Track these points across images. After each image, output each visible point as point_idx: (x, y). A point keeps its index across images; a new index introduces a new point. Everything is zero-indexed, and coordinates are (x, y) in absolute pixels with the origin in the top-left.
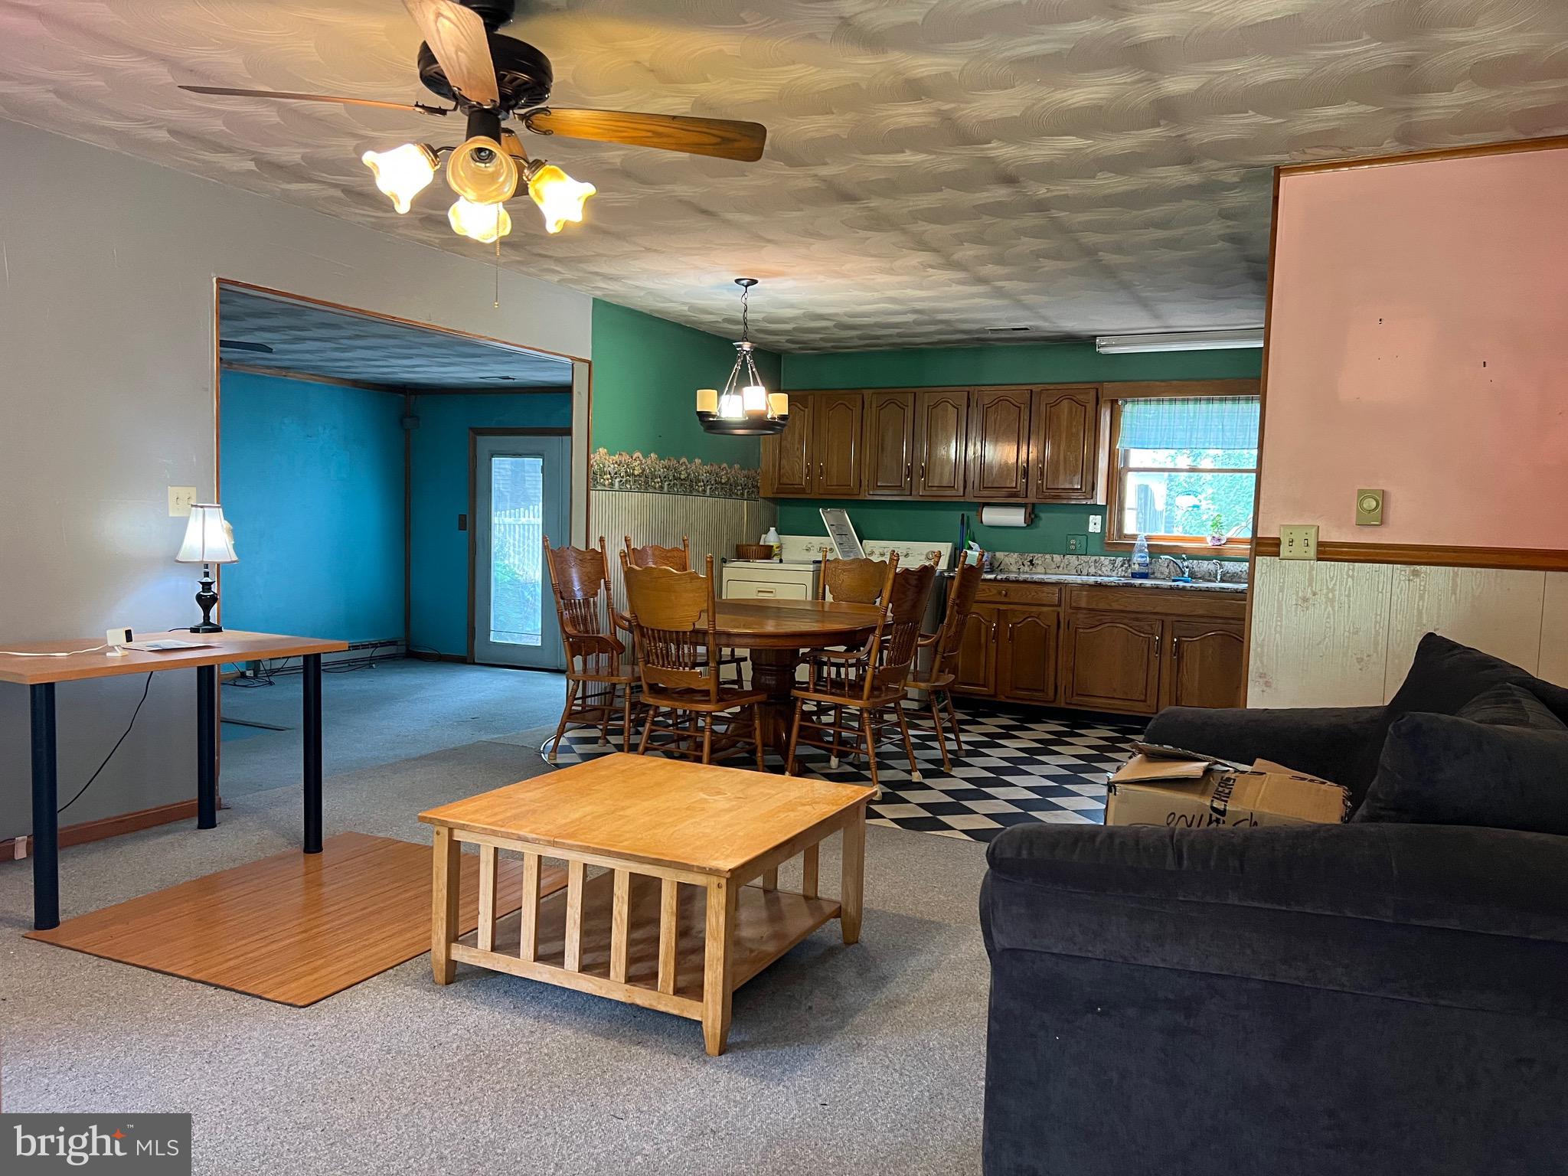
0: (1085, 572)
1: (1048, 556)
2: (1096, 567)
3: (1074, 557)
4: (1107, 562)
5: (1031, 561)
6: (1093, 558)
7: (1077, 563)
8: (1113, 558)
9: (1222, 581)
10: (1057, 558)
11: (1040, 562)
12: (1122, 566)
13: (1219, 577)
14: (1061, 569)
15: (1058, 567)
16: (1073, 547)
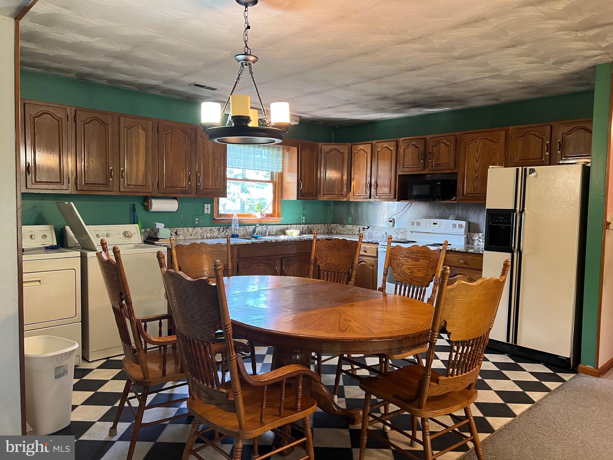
0: (205, 237)
1: (185, 229)
2: (211, 233)
3: (200, 228)
4: (216, 230)
5: (176, 233)
6: (209, 228)
7: (201, 232)
8: (218, 227)
9: (269, 235)
10: (191, 229)
11: (181, 233)
12: (223, 231)
13: (267, 234)
14: (193, 236)
15: (191, 235)
16: (197, 223)
